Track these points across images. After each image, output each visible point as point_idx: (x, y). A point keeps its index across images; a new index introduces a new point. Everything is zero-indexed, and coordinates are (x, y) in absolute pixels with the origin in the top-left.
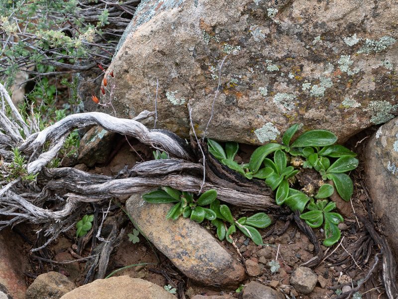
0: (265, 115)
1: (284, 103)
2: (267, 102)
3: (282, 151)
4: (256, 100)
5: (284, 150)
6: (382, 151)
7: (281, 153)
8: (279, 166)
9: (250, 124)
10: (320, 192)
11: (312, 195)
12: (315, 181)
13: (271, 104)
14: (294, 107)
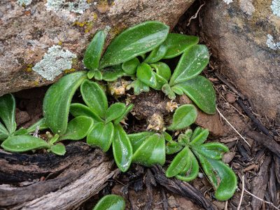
0: (41, 36)
1: (67, 6)
2: (36, 14)
3: (90, 82)
4: (16, 18)
5: (93, 79)
6: (246, 21)
7: (90, 85)
8: (96, 108)
9: (21, 60)
10: (176, 120)
11: (164, 129)
12: (160, 105)
13: (46, 15)
14: (87, 6)
